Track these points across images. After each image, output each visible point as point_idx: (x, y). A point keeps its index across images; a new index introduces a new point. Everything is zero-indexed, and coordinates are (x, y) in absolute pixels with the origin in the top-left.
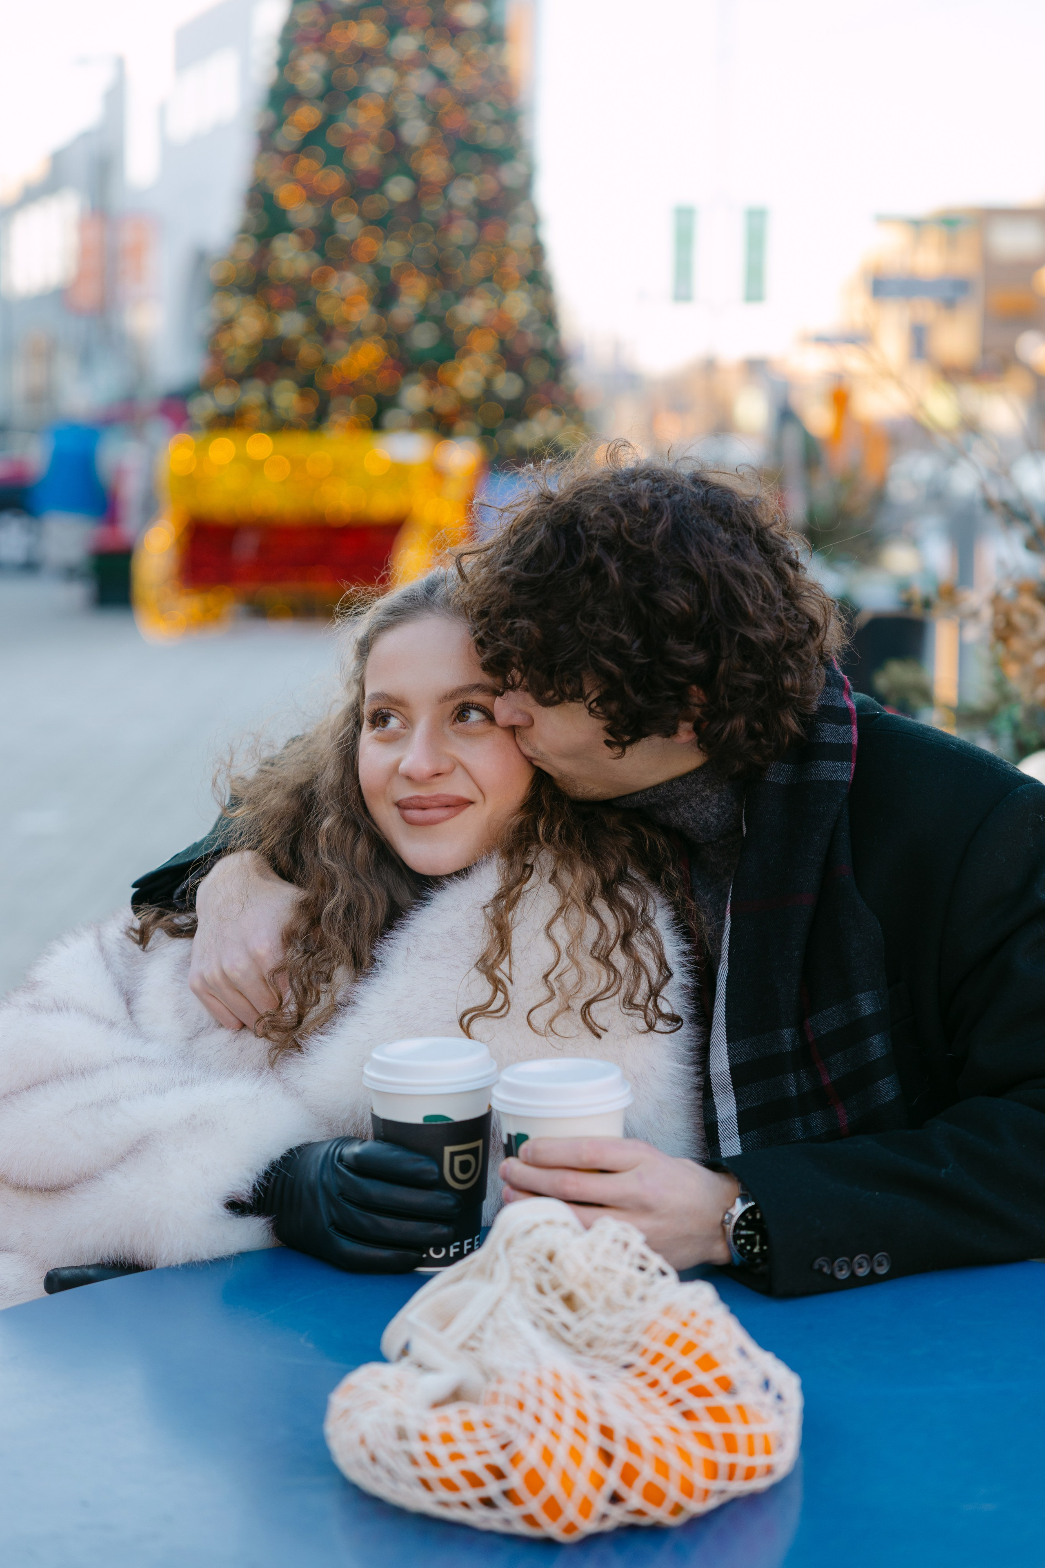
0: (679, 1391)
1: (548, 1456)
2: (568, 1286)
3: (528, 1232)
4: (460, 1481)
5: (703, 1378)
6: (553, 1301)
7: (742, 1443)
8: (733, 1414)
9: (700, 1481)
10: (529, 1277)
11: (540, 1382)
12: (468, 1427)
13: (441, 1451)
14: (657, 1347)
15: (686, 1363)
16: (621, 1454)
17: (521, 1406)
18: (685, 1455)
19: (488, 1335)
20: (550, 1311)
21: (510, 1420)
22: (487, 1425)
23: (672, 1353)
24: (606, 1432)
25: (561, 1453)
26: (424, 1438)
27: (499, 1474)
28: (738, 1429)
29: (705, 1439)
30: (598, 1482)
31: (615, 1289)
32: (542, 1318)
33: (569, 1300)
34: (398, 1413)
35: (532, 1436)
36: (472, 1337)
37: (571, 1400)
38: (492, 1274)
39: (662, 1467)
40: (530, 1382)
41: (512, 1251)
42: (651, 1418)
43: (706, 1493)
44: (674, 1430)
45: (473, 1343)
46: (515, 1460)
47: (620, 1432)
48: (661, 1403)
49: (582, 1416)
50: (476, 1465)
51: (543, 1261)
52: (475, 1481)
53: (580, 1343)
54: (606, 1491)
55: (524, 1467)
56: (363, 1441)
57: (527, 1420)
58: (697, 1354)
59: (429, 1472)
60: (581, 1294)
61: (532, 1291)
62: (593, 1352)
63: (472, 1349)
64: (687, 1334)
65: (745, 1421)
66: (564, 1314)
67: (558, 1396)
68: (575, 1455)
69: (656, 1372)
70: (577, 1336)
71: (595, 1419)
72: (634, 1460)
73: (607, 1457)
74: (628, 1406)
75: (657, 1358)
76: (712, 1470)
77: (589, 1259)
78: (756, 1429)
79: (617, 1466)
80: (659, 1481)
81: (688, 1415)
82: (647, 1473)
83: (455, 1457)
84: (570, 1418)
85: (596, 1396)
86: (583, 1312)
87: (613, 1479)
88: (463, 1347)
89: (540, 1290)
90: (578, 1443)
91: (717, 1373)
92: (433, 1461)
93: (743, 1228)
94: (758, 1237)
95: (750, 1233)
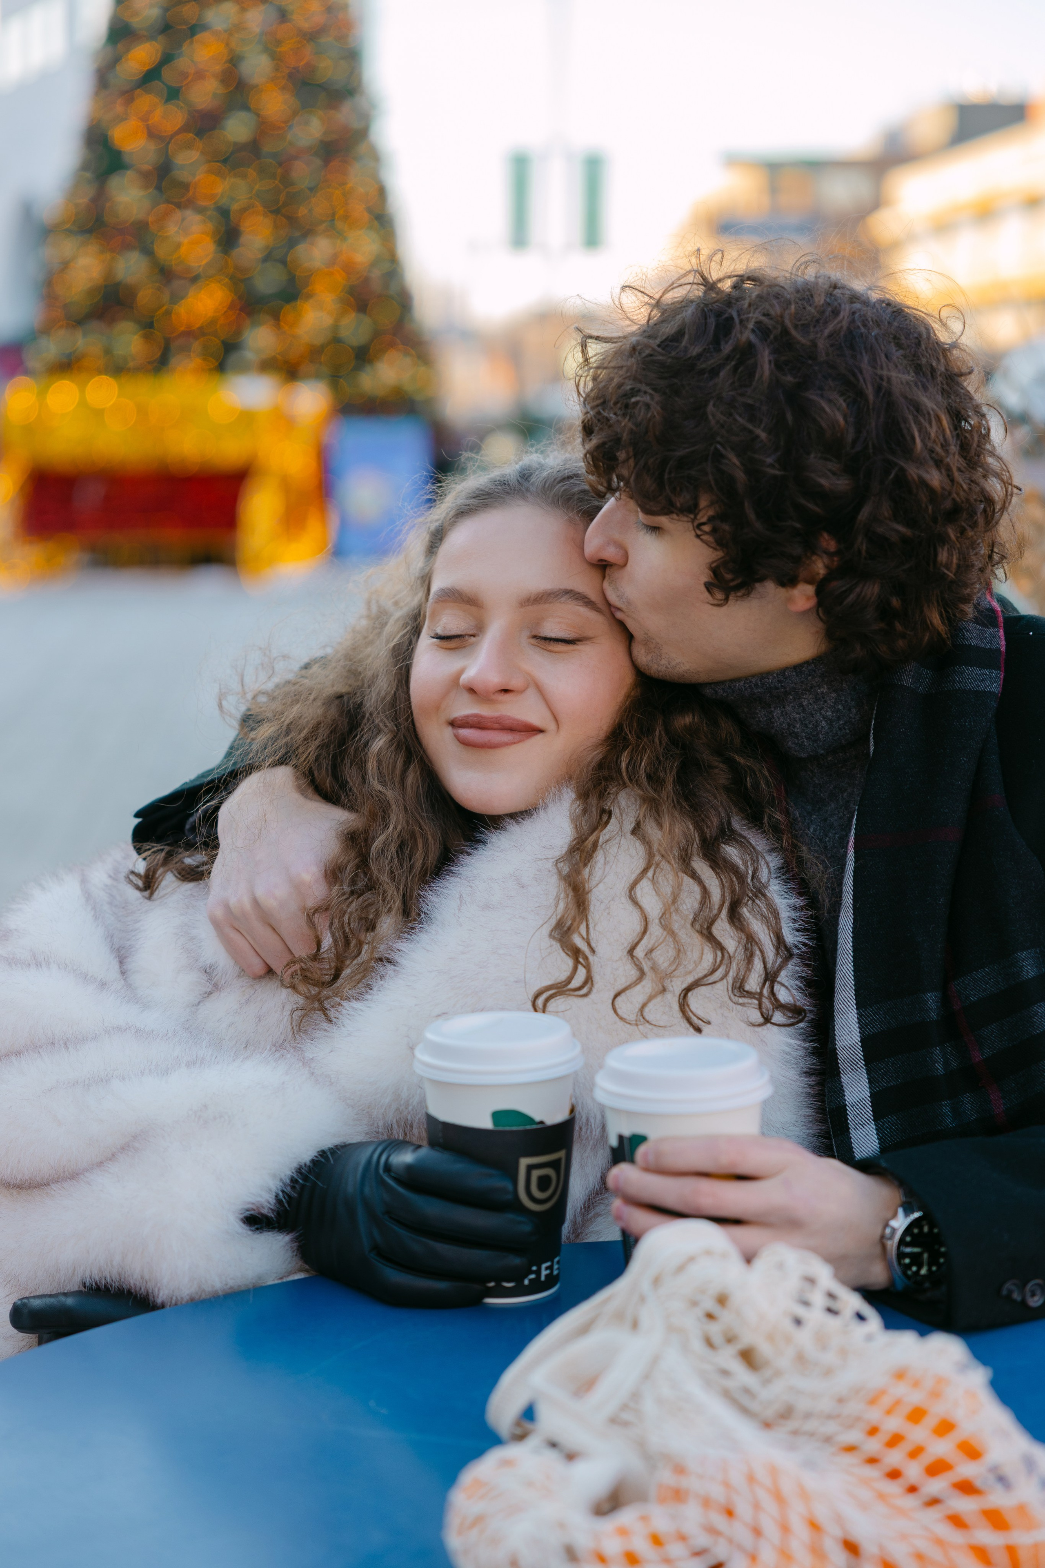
0: (935, 1487)
2: (747, 1338)
3: (681, 1267)
5: (969, 1470)
6: (728, 1358)
8: (1012, 1518)
10: (691, 1326)
12: (656, 1540)
14: (893, 1424)
15: (941, 1449)
17: (730, 1514)
19: (650, 1407)
20: (726, 1372)
21: (716, 1531)
23: (919, 1434)
24: (851, 1547)
28: (1021, 1539)
29: (982, 1553)
32: (716, 1381)
36: (625, 1408)
37: (797, 1505)
38: (635, 1323)
41: (663, 1291)
42: (901, 1524)
44: (942, 1542)
45: (629, 1417)
47: (868, 1548)
48: (910, 1503)
49: (815, 1526)
51: (710, 1305)
53: (770, 1414)
58: (956, 1437)
60: (764, 1349)
61: (697, 1345)
62: (792, 1427)
63: (627, 1423)
64: (938, 1409)
65: (1028, 1526)
66: (743, 1375)
67: (778, 1498)
69: (895, 1458)
70: (764, 1405)
71: (832, 1529)
74: (865, 1507)
75: (895, 1441)
77: (771, 1304)
81: (955, 1521)
84: (800, 1528)
85: (825, 1494)
86: (768, 1373)
88: (612, 1421)
89: (709, 1343)
93: (908, 1245)
94: (926, 1256)
95: (916, 1250)
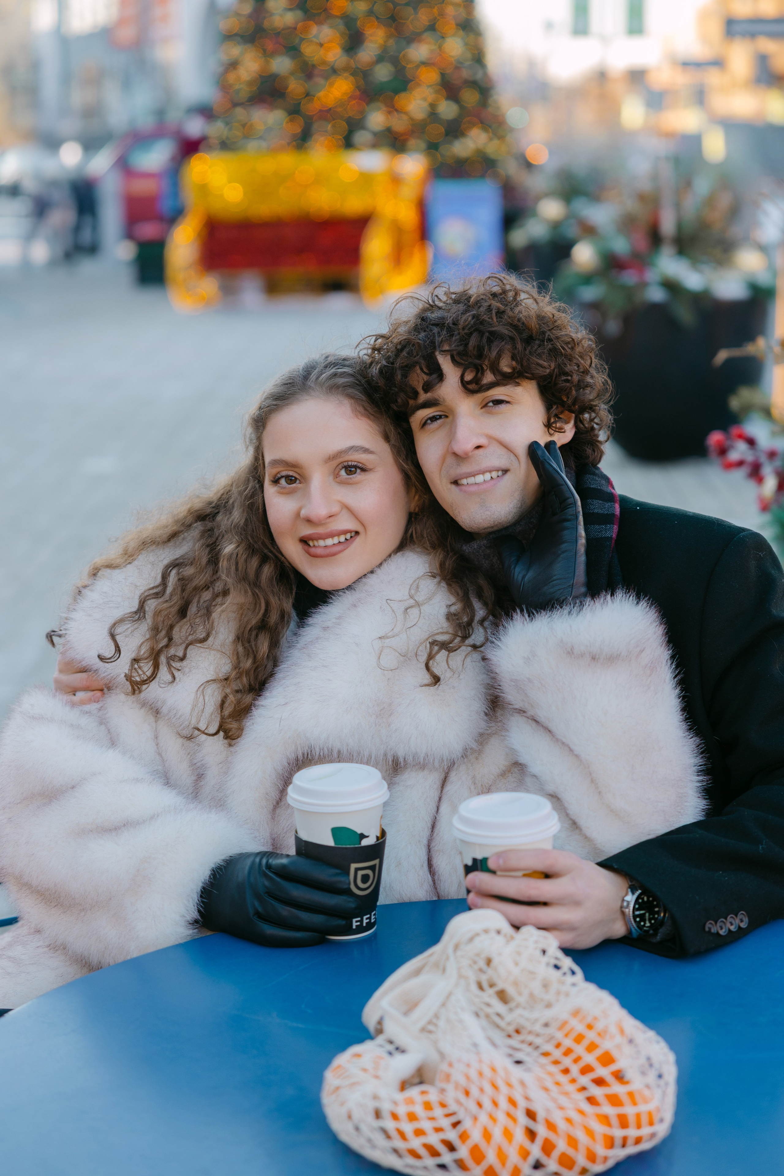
0: (585, 1080)
1: (487, 1135)
2: (500, 986)
3: (471, 940)
4: (423, 1152)
5: (602, 1072)
6: (490, 995)
7: (632, 1120)
8: (625, 1099)
9: (600, 1150)
10: (472, 976)
11: (481, 1074)
12: (428, 1106)
13: (408, 1128)
14: (568, 1043)
15: (589, 1059)
16: (542, 1131)
17: (467, 1093)
18: (590, 1133)
19: (442, 1023)
20: (488, 1005)
21: (459, 1102)
22: (443, 1105)
23: (579, 1050)
24: (531, 1115)
25: (497, 1133)
26: (395, 1117)
27: (451, 1148)
28: (629, 1110)
29: (605, 1119)
30: (525, 1154)
31: (536, 987)
32: (481, 1009)
33: (502, 996)
34: (376, 1097)
35: (475, 1119)
36: (430, 1022)
37: (504, 1089)
38: (444, 970)
39: (573, 1142)
40: (473, 1074)
41: (459, 953)
42: (563, 1101)
43: (606, 1159)
44: (581, 1112)
45: (430, 1027)
46: (464, 1137)
47: (541, 1115)
48: (571, 1088)
49: (512, 1102)
50: (434, 1139)
51: (482, 964)
52: (434, 1153)
53: (511, 1029)
54: (531, 1160)
55: (470, 1143)
56: (350, 1117)
57: (472, 1106)
58: (598, 1052)
59: (399, 1144)
60: (511, 991)
61: (474, 987)
62: (521, 1037)
63: (430, 1032)
64: (591, 1036)
65: (635, 1103)
66: (499, 1007)
67: (495, 1086)
68: (508, 1134)
69: (567, 1062)
70: (509, 1024)
71: (522, 1104)
72: (552, 1136)
73: (531, 1134)
74: (546, 1089)
75: (568, 1052)
76: (610, 1143)
77: (517, 964)
78: (643, 1108)
79: (539, 1141)
80: (570, 1152)
81: (592, 1100)
82: (562, 1146)
83: (419, 1132)
84: (504, 1104)
85: (522, 1083)
86: (512, 1005)
87: (536, 1151)
88: (423, 1030)
89: (481, 987)
90: (510, 1124)
91: (613, 1067)
92: (402, 1135)
93: (638, 910)
94: (647, 915)
95: (642, 912)
